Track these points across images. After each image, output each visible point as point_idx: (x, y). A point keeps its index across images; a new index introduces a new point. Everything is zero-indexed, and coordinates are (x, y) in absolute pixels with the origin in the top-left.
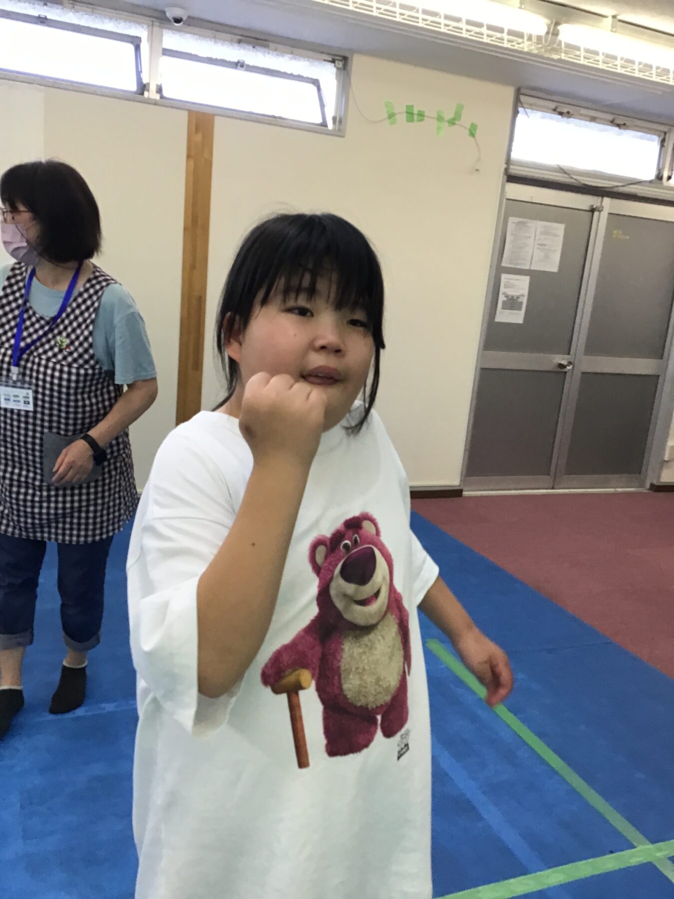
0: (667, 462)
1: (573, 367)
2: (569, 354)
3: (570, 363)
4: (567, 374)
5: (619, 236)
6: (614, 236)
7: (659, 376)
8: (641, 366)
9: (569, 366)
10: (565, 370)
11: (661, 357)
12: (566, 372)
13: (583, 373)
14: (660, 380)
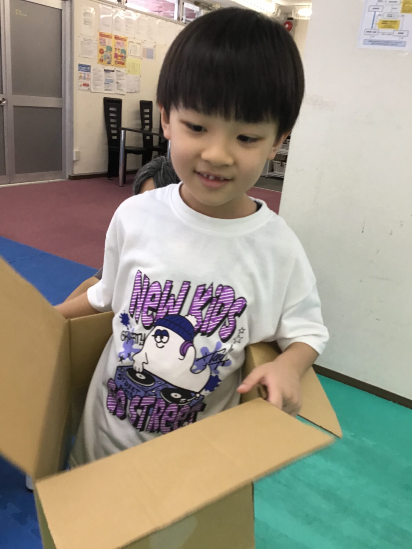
0: (76, 161)
1: (7, 103)
2: (2, 93)
3: (4, 99)
4: (4, 107)
5: (20, 14)
6: (17, 14)
7: (61, 109)
8: (50, 102)
9: (4, 101)
10: (2, 104)
11: (61, 97)
12: (3, 106)
13: (14, 106)
14: (63, 110)
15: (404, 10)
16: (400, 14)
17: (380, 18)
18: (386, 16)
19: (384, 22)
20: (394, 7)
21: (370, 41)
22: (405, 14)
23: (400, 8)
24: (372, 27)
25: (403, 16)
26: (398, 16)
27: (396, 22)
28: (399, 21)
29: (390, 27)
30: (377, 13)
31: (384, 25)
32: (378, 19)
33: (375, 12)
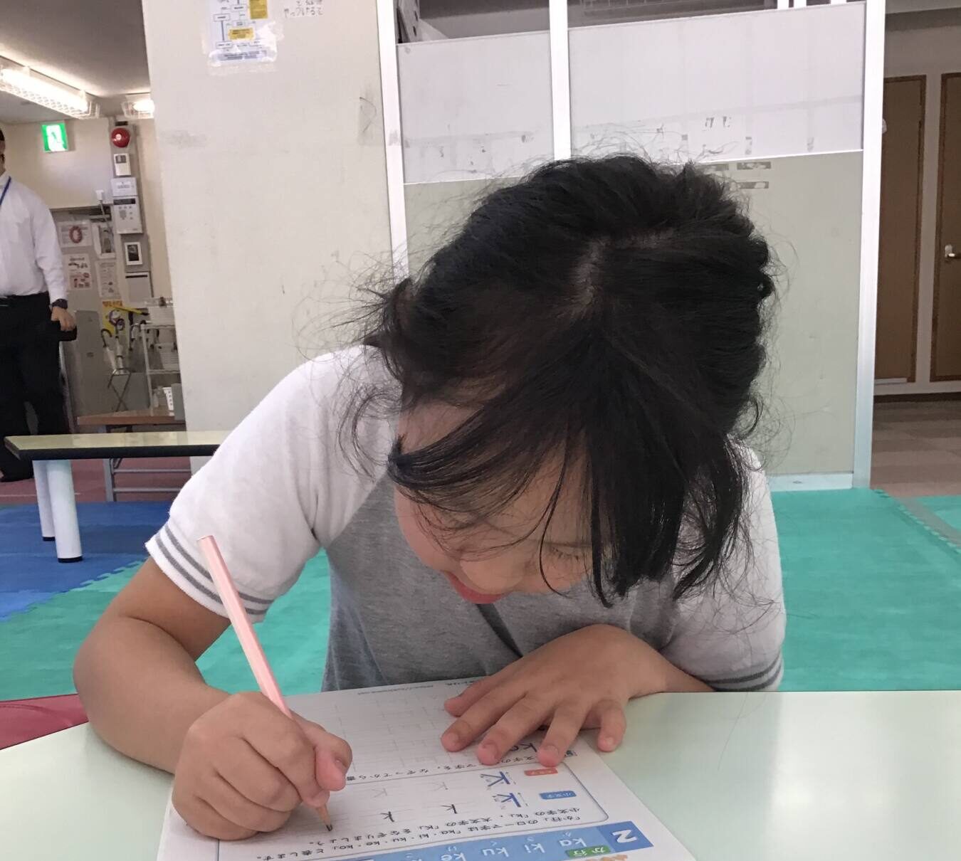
15: (253, 17)
16: (251, 21)
17: (231, 28)
18: (235, 24)
19: (235, 32)
20: (241, 13)
21: (226, 56)
22: (256, 20)
23: (248, 13)
24: (223, 39)
25: (254, 22)
26: (249, 23)
27: (248, 30)
28: (251, 29)
29: (243, 36)
30: (225, 23)
31: (236, 35)
32: (228, 29)
33: (222, 21)
